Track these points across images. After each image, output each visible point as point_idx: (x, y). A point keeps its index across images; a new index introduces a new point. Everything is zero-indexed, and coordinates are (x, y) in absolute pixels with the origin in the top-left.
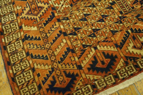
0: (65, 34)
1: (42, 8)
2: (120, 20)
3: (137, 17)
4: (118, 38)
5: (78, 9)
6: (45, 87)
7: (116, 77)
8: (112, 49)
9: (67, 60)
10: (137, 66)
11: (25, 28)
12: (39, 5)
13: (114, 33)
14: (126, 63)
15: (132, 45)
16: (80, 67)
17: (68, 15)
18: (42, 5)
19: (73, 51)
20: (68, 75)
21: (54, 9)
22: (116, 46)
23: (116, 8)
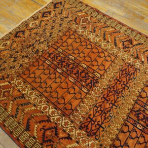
0: (66, 17)
1: (83, 22)
2: (45, 30)
3: (37, 34)
4: (43, 24)
5: (66, 27)
6: (63, 3)
7: (40, 12)
8: (45, 19)
9: (60, 11)
10: (33, 17)
11: (84, 14)
12: (85, 23)
13: (46, 24)
14: (37, 17)
15: (37, 23)
16: (54, 11)
17: (69, 24)
18: (84, 24)
19: (59, 14)
20: (57, 8)
21: (77, 24)
22: (43, 21)
23: (48, 34)
